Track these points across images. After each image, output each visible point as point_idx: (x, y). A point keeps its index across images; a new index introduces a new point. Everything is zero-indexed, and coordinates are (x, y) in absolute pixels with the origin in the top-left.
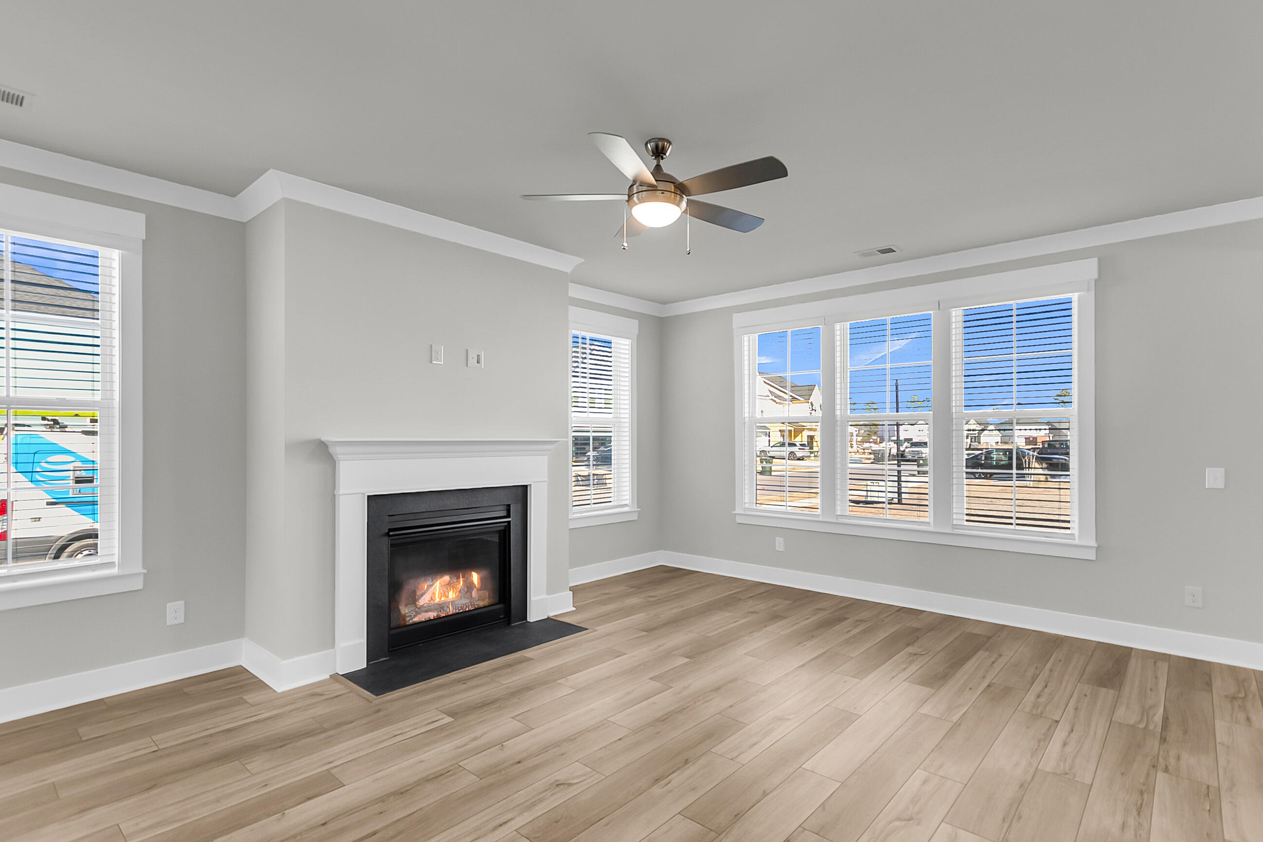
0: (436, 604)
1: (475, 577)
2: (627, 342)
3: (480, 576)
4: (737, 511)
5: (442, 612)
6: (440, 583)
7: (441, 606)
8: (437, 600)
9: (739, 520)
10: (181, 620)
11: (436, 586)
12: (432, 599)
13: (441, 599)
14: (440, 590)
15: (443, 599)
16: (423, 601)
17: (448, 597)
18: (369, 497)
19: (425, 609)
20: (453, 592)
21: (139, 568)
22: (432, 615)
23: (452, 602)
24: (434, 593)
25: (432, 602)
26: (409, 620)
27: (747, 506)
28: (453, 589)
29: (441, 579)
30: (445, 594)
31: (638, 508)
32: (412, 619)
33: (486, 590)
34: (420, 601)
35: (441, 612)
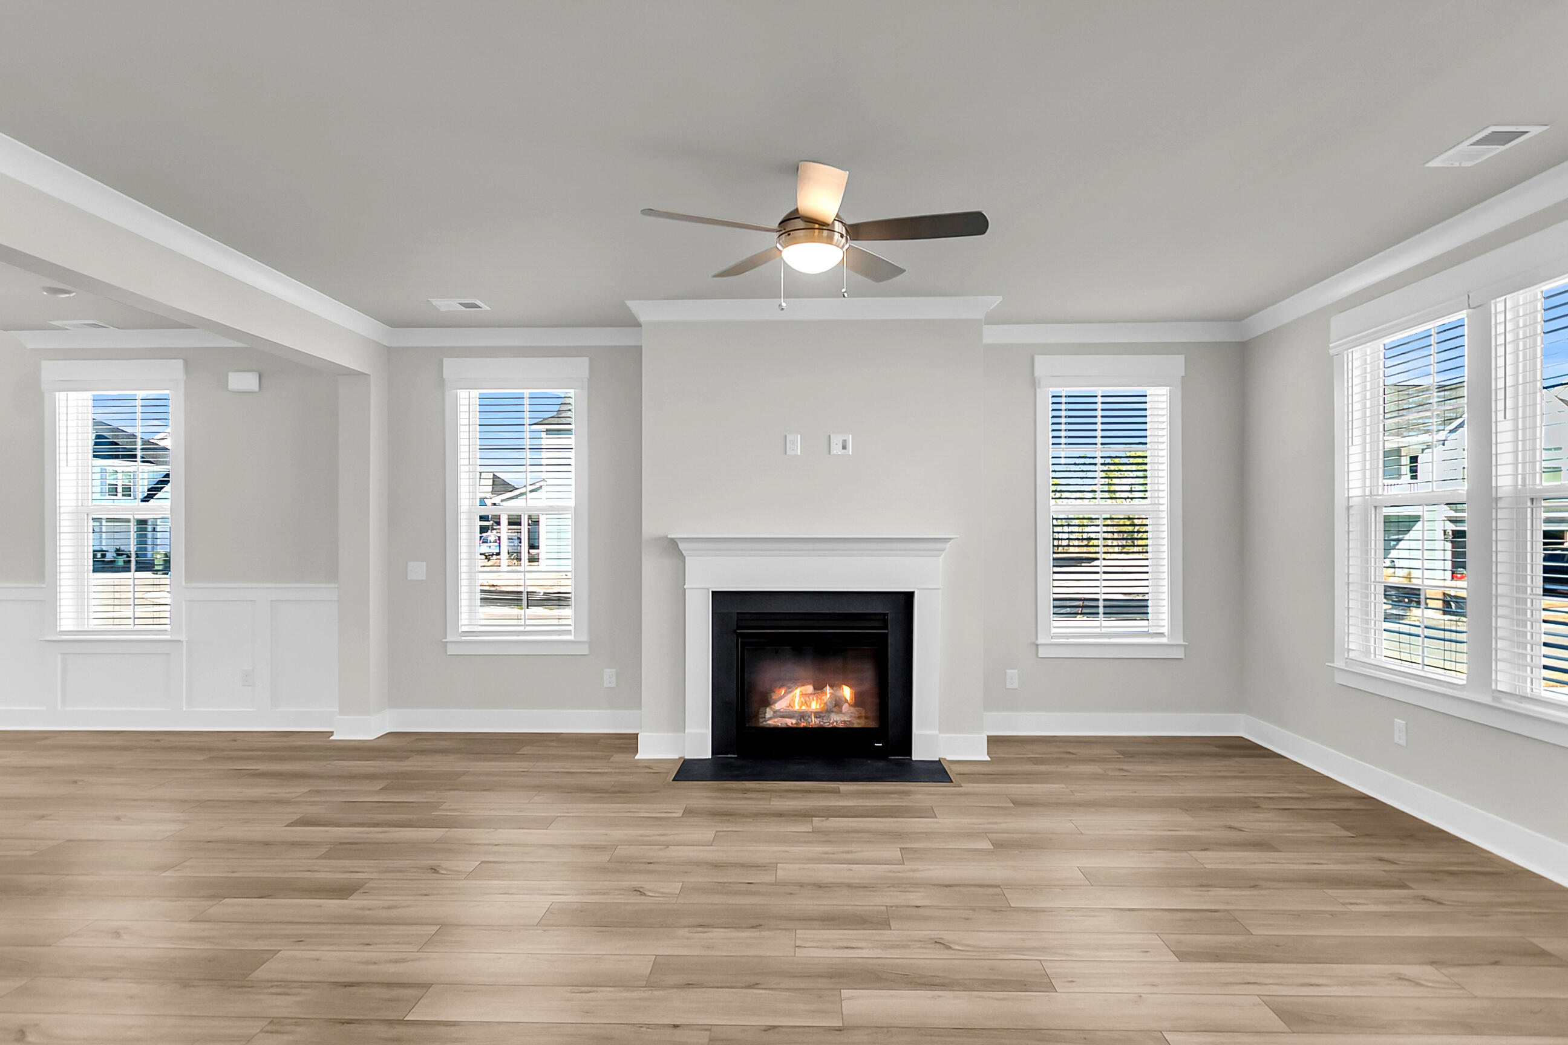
0: (795, 711)
1: (847, 692)
2: (1164, 390)
3: (854, 692)
4: (1339, 663)
5: (803, 721)
6: (800, 691)
7: (803, 715)
8: (797, 708)
9: (1340, 679)
10: (613, 685)
11: (796, 693)
12: (790, 705)
13: (801, 707)
14: (800, 698)
15: (803, 708)
16: (780, 705)
17: (810, 707)
18: (713, 592)
19: (782, 714)
20: (817, 703)
21: (584, 638)
22: (791, 722)
23: (815, 713)
24: (793, 701)
25: (790, 708)
26: (762, 722)
27: (1352, 655)
28: (817, 699)
29: (803, 688)
30: (806, 702)
31: (1184, 641)
32: (766, 721)
33: (861, 707)
34: (776, 705)
35: (801, 720)
